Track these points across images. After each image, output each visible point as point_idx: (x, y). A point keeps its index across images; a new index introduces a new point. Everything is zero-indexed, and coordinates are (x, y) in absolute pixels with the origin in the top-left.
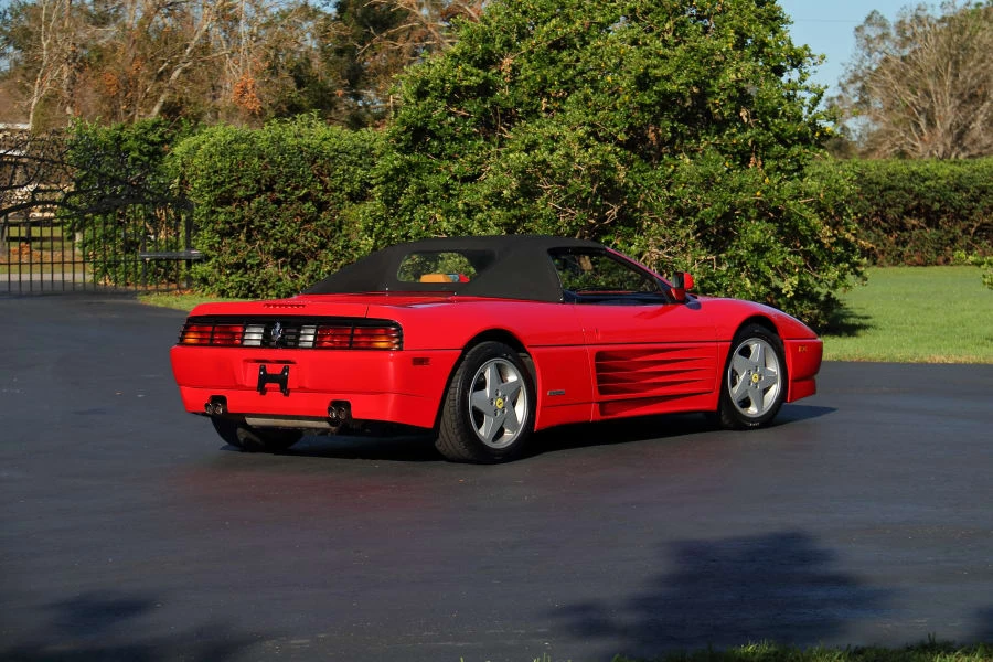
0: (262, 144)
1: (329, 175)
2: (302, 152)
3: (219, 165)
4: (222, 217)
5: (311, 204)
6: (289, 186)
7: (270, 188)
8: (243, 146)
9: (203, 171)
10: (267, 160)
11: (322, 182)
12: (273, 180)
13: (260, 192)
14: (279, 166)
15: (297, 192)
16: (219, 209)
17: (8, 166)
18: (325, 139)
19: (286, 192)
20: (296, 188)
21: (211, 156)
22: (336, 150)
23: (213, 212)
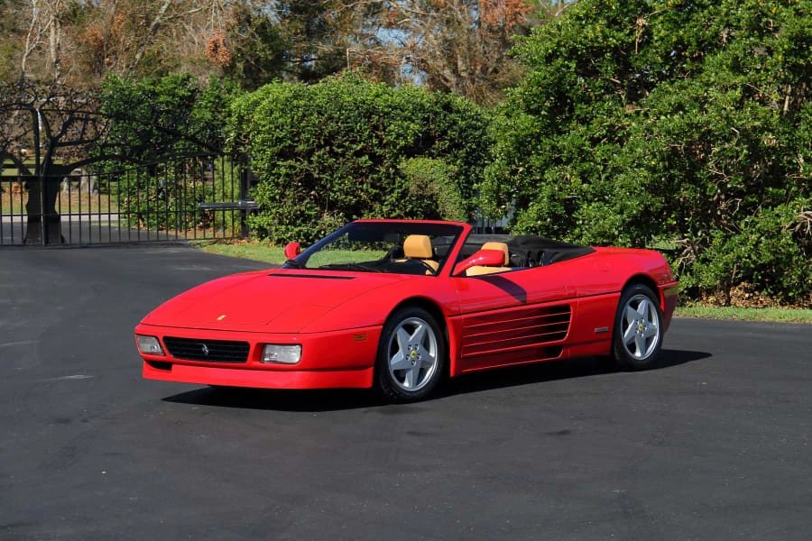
0: (319, 101)
1: (384, 130)
2: (358, 108)
3: (281, 120)
4: (283, 171)
5: (367, 157)
6: (346, 141)
7: (328, 143)
8: (302, 103)
9: (264, 126)
10: (326, 115)
11: (377, 137)
12: (332, 136)
13: (320, 147)
14: (337, 122)
15: (354, 146)
16: (280, 163)
17: (79, 122)
18: (377, 96)
19: (343, 146)
20: (353, 142)
21: (272, 113)
22: (390, 106)
23: (274, 165)
